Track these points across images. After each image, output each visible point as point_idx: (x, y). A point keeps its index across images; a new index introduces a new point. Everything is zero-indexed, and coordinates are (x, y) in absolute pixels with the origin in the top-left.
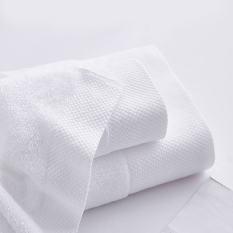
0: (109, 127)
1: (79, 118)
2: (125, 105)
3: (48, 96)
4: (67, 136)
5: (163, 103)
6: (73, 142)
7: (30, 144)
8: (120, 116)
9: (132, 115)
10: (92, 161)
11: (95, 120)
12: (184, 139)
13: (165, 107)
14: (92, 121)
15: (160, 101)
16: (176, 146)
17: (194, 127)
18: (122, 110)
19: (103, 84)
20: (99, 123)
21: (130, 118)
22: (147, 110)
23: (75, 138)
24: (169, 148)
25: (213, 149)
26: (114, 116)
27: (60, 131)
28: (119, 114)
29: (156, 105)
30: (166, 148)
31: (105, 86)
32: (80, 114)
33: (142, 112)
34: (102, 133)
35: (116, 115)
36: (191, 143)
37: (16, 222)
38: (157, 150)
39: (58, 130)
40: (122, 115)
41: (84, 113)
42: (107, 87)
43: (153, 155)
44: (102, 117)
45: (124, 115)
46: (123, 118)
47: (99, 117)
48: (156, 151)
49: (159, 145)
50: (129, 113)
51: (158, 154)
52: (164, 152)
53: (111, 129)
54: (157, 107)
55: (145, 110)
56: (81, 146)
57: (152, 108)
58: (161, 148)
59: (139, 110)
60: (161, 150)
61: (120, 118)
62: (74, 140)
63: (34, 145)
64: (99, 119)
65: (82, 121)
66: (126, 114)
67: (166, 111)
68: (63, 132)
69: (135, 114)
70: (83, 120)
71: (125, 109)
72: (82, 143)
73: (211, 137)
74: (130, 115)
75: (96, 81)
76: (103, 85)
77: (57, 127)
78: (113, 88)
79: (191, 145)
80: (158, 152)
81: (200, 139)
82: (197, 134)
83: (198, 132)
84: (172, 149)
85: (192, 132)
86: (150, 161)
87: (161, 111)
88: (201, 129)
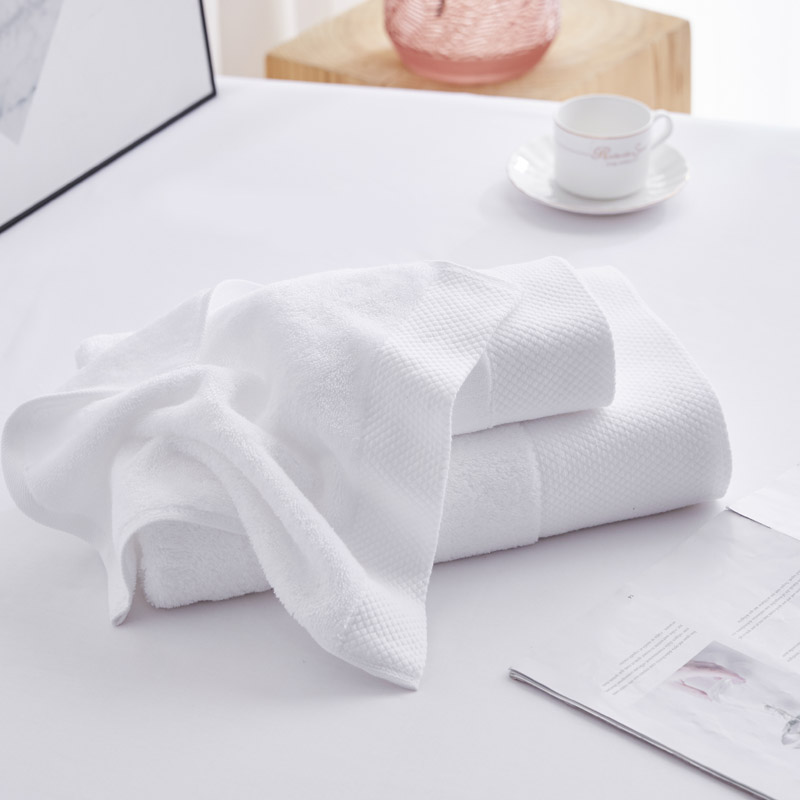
0: (491, 359)
1: (428, 336)
2: (524, 321)
3: (367, 303)
4: (403, 361)
5: (604, 318)
6: (414, 372)
7: (331, 380)
8: (513, 340)
9: (538, 338)
10: (453, 404)
11: (461, 341)
12: (658, 409)
13: (607, 326)
14: (454, 342)
15: (597, 316)
16: (639, 421)
17: (682, 389)
18: (518, 329)
19: (481, 285)
20: (469, 346)
21: (535, 344)
22: (569, 331)
23: (418, 365)
24: (625, 424)
25: (725, 436)
26: (502, 338)
27: (390, 354)
28: (511, 335)
29: (589, 322)
30: (617, 426)
31: (483, 289)
32: (431, 331)
33: (559, 333)
34: (475, 362)
35: (506, 337)
36: (675, 419)
37: (300, 523)
38: (598, 427)
39: (386, 352)
40: (517, 338)
41: (438, 330)
42: (488, 289)
43: (590, 438)
44: (475, 336)
45: (521, 336)
46: (518, 343)
47: (469, 335)
48: (595, 430)
49: (603, 420)
50: (532, 335)
51: (600, 435)
52: (614, 432)
53: (494, 364)
54: (591, 326)
55: (565, 330)
56: (431, 377)
57: (579, 328)
58: (608, 425)
59: (552, 331)
60: (606, 428)
61: (514, 344)
62: (416, 369)
63: (338, 380)
64: (468, 339)
65: (435, 342)
66: (526, 335)
67: (609, 335)
68: (395, 355)
69: (544, 337)
70: (438, 340)
71: (525, 328)
72: (432, 373)
73: (719, 408)
74: (534, 339)
75: (465, 281)
76: (479, 288)
77: (384, 348)
78: (499, 292)
79: (673, 421)
80: (602, 432)
81: (693, 411)
82: (688, 402)
83: (688, 398)
84: (632, 427)
85: (675, 398)
86: (582, 448)
87: (599, 333)
88: (697, 394)
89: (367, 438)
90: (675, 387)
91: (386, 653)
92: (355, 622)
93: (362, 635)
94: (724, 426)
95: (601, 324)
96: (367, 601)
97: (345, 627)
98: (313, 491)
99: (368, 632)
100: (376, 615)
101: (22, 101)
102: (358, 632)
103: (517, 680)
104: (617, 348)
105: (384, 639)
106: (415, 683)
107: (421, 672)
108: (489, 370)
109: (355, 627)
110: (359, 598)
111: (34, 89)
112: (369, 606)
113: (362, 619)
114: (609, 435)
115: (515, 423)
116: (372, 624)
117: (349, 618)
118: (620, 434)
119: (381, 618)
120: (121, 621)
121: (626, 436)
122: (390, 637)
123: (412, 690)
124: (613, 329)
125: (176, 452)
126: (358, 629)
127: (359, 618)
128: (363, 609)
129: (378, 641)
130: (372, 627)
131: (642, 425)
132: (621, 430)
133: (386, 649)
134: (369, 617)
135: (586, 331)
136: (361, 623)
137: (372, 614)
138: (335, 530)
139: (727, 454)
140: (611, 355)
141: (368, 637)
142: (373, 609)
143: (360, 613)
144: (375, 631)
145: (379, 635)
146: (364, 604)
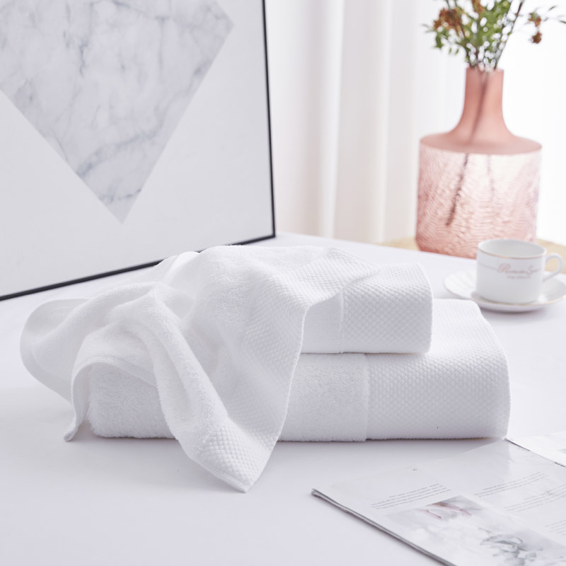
0: (345, 300)
1: (304, 278)
5: (429, 288)
6: (286, 292)
8: (362, 291)
9: (380, 293)
10: (306, 313)
11: (326, 284)
14: (320, 284)
15: (425, 287)
16: (447, 364)
19: (353, 261)
21: (377, 296)
23: (290, 289)
24: (436, 365)
25: (507, 385)
26: (356, 289)
28: (362, 288)
29: (418, 289)
32: (308, 276)
33: (395, 292)
35: (358, 289)
38: (417, 364)
40: (366, 290)
44: (336, 282)
45: (369, 290)
46: (366, 293)
47: (332, 281)
48: (415, 365)
49: (422, 360)
50: (377, 290)
51: (418, 369)
53: (347, 304)
54: (419, 291)
55: (400, 291)
57: (411, 291)
58: (424, 363)
61: (363, 293)
64: (330, 283)
65: (307, 282)
66: (372, 290)
68: (277, 282)
69: (385, 293)
70: (310, 281)
74: (377, 293)
76: (351, 262)
80: (419, 367)
81: (487, 365)
82: (485, 359)
83: (485, 357)
84: (441, 367)
85: (476, 356)
86: (403, 374)
87: (423, 296)
88: (492, 355)
89: (247, 332)
91: (229, 464)
92: (212, 441)
93: (215, 449)
94: (507, 378)
95: (426, 291)
96: (223, 429)
97: (204, 441)
98: (209, 368)
99: (220, 449)
100: (227, 440)
101: (129, 196)
102: (212, 447)
103: (315, 496)
105: (230, 456)
106: (246, 488)
107: (252, 483)
108: (342, 306)
109: (211, 443)
110: (218, 426)
111: (139, 191)
112: (224, 433)
113: (217, 440)
114: (423, 369)
115: (361, 353)
116: (223, 444)
117: (207, 437)
118: (432, 371)
119: (231, 442)
120: (70, 438)
121: (435, 372)
122: (235, 456)
123: (242, 492)
125: (124, 331)
126: (213, 445)
127: (215, 438)
128: (219, 433)
129: (225, 455)
130: (222, 447)
131: (448, 367)
132: (433, 368)
133: (230, 462)
134: (223, 440)
135: (414, 293)
136: (216, 442)
137: (225, 438)
138: (213, 385)
139: (507, 398)
140: (430, 312)
141: (218, 451)
142: (226, 436)
143: (216, 435)
144: (225, 449)
145: (226, 453)
146: (221, 430)
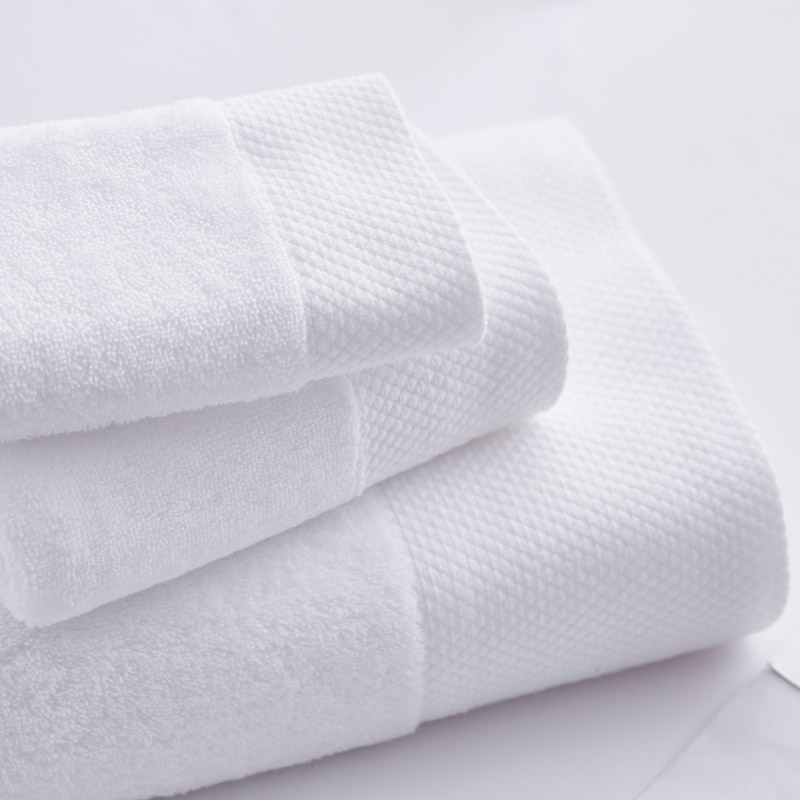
12: (659, 498)
16: (623, 525)
17: (706, 451)
24: (594, 531)
30: (580, 534)
36: (690, 518)
73: (775, 494)
79: (686, 524)
81: (725, 501)
82: (717, 482)
83: (718, 473)
84: (607, 537)
85: (693, 471)
88: (734, 463)
90: (692, 446)
104: (571, 334)
124: (562, 299)
